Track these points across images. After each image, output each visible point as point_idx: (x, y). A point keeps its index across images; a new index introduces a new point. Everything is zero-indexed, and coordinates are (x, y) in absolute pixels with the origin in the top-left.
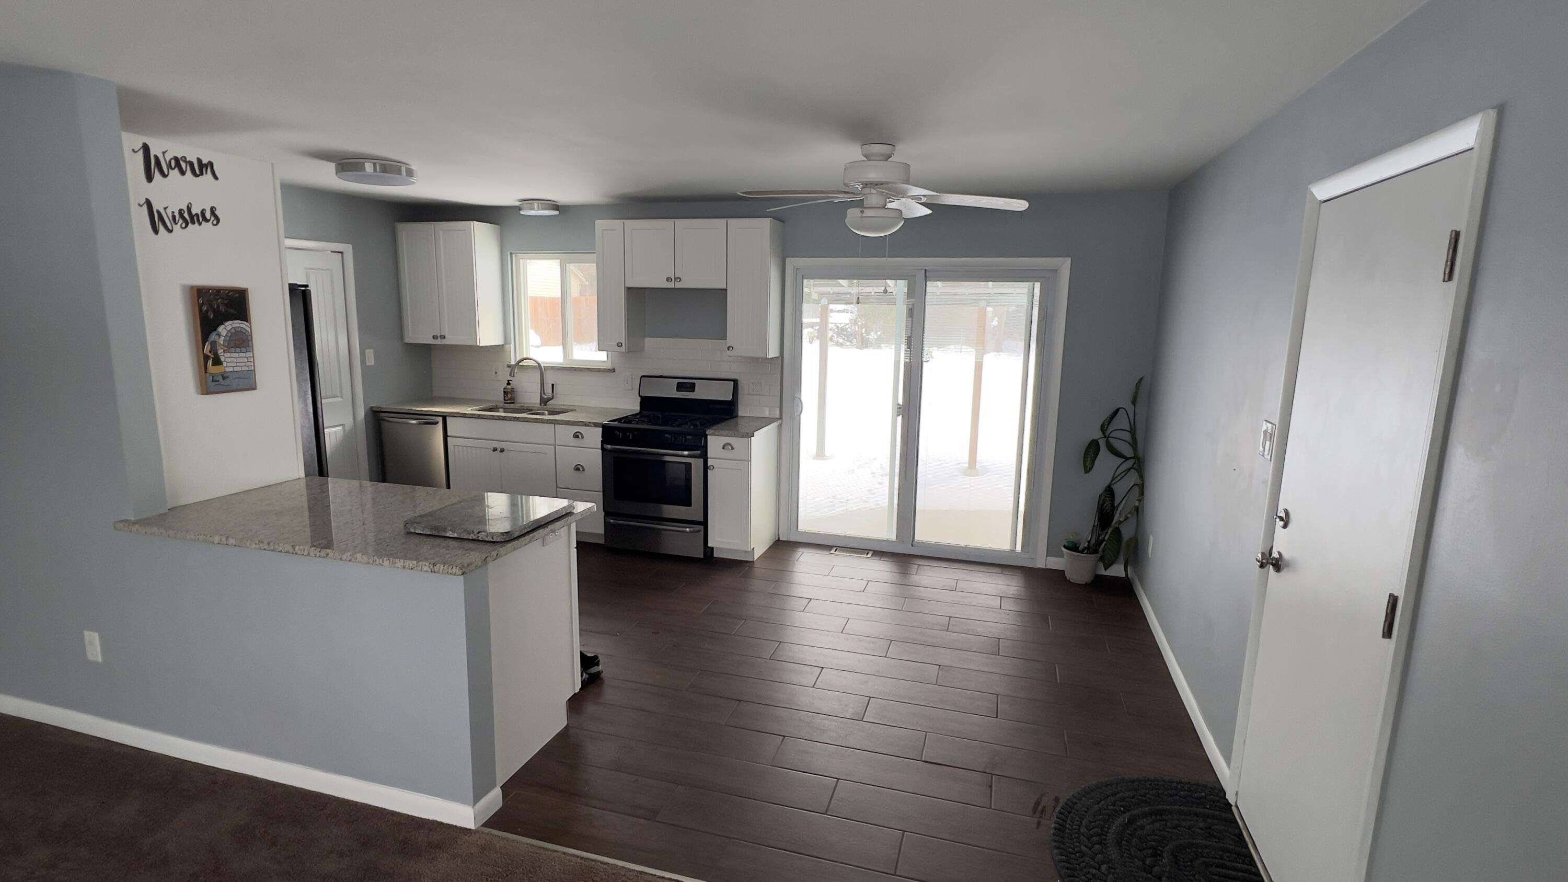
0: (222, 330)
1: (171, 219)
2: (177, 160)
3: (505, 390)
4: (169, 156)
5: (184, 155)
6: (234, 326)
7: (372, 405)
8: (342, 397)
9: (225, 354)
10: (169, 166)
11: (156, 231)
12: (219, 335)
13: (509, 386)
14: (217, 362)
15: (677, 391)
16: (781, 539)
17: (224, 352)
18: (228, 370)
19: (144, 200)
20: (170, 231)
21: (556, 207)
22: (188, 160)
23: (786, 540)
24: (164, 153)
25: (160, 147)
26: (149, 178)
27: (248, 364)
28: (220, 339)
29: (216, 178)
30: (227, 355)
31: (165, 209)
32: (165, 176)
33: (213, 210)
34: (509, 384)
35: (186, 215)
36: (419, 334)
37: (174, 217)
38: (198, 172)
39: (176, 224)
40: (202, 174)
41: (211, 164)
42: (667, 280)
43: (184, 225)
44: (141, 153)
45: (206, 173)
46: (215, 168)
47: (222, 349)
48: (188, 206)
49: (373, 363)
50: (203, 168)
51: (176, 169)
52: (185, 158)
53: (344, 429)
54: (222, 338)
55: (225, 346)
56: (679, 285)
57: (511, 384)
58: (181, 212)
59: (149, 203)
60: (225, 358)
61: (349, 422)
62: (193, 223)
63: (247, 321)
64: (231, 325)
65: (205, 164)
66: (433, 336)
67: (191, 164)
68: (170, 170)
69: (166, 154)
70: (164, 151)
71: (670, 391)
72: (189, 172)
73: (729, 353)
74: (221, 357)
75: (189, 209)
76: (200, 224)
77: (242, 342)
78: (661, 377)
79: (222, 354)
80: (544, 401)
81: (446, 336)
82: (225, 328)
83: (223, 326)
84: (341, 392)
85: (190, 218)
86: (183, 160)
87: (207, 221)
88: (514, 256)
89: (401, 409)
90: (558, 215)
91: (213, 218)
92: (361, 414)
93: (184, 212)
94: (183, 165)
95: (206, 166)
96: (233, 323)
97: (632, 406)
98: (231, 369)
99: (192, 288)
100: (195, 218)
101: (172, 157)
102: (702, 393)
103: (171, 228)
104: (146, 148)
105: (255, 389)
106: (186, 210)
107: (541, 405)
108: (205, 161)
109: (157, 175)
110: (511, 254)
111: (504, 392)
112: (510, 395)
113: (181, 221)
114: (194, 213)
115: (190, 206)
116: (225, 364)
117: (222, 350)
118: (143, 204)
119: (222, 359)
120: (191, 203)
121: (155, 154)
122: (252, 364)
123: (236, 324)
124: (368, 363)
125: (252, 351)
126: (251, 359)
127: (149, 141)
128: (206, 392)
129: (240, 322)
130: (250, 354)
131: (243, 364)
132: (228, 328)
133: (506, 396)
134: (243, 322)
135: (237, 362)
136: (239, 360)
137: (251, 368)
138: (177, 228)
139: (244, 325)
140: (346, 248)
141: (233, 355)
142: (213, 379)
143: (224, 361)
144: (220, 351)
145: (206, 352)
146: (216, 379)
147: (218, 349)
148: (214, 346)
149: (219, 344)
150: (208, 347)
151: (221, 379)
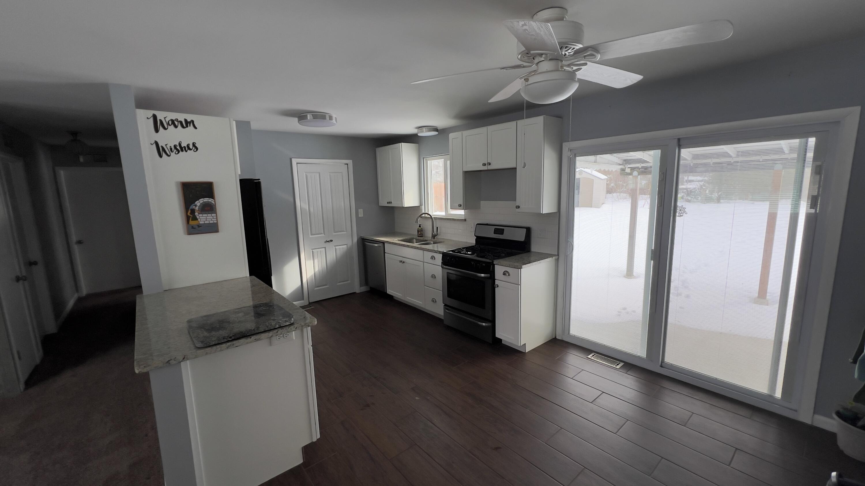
0: (198, 203)
1: (169, 150)
2: (173, 121)
3: (418, 230)
4: (167, 120)
5: (176, 118)
6: (204, 201)
7: (361, 236)
8: (346, 232)
10: (168, 124)
11: (161, 156)
12: (196, 206)
13: (420, 228)
14: (195, 219)
15: (494, 233)
16: (557, 338)
17: (199, 214)
18: (201, 223)
19: (154, 142)
20: (169, 156)
21: (436, 130)
22: (179, 120)
23: (561, 339)
24: (165, 118)
25: (161, 115)
26: (157, 131)
27: (213, 220)
28: (196, 208)
29: (196, 128)
30: (200, 215)
31: (166, 145)
32: (165, 129)
33: (194, 145)
34: (420, 226)
35: (178, 148)
36: (383, 203)
37: (171, 149)
38: (185, 125)
39: (172, 152)
40: (187, 126)
41: (193, 121)
42: (483, 165)
43: (177, 152)
44: (152, 119)
45: (190, 126)
46: (195, 123)
47: (197, 212)
48: (179, 143)
49: (362, 216)
50: (187, 124)
51: (172, 126)
52: (177, 119)
53: (347, 246)
54: (197, 207)
55: (199, 211)
56: (490, 167)
57: (421, 227)
58: (175, 146)
59: (156, 143)
60: (199, 217)
61: (350, 244)
62: (182, 151)
63: (213, 199)
64: (203, 200)
65: (189, 121)
66: (387, 202)
67: (181, 122)
68: (169, 126)
69: (166, 119)
70: (165, 117)
71: (490, 234)
72: (179, 126)
73: (518, 210)
74: (197, 216)
75: (180, 145)
76: (186, 151)
77: (210, 209)
78: (487, 225)
79: (198, 215)
80: (434, 236)
81: (392, 202)
82: (199, 202)
83: (198, 201)
84: (346, 230)
85: (180, 148)
86: (176, 121)
87: (191, 149)
88: (425, 159)
89: (370, 238)
90: (437, 135)
91: (194, 148)
92: (355, 240)
93: (177, 146)
94: (176, 123)
95: (190, 123)
96: (205, 200)
97: (472, 241)
98: (203, 223)
99: (181, 182)
100: (184, 148)
101: (169, 119)
102: (508, 235)
103: (169, 154)
104: (155, 117)
105: (217, 231)
106: (178, 145)
107: (432, 238)
108: (189, 120)
109: (161, 129)
110: (423, 158)
111: (418, 231)
112: (421, 232)
113: (175, 151)
114: (182, 146)
115: (180, 143)
116: (199, 220)
118: (153, 144)
119: (198, 217)
120: (181, 142)
121: (161, 119)
122: (216, 219)
123: (206, 200)
124: (360, 216)
125: (216, 213)
126: (215, 217)
127: (156, 113)
128: (189, 233)
129: (208, 199)
130: (215, 215)
131: (211, 220)
132: (201, 202)
133: (418, 233)
134: (210, 199)
135: (206, 219)
136: (208, 218)
137: (215, 222)
138: (173, 154)
139: (211, 200)
140: (350, 162)
141: (204, 215)
142: (193, 227)
143: (199, 218)
144: (196, 214)
145: (189, 214)
146: (194, 227)
147: (195, 213)
148: (193, 211)
149: (196, 210)
150: (189, 212)
151: (197, 227)
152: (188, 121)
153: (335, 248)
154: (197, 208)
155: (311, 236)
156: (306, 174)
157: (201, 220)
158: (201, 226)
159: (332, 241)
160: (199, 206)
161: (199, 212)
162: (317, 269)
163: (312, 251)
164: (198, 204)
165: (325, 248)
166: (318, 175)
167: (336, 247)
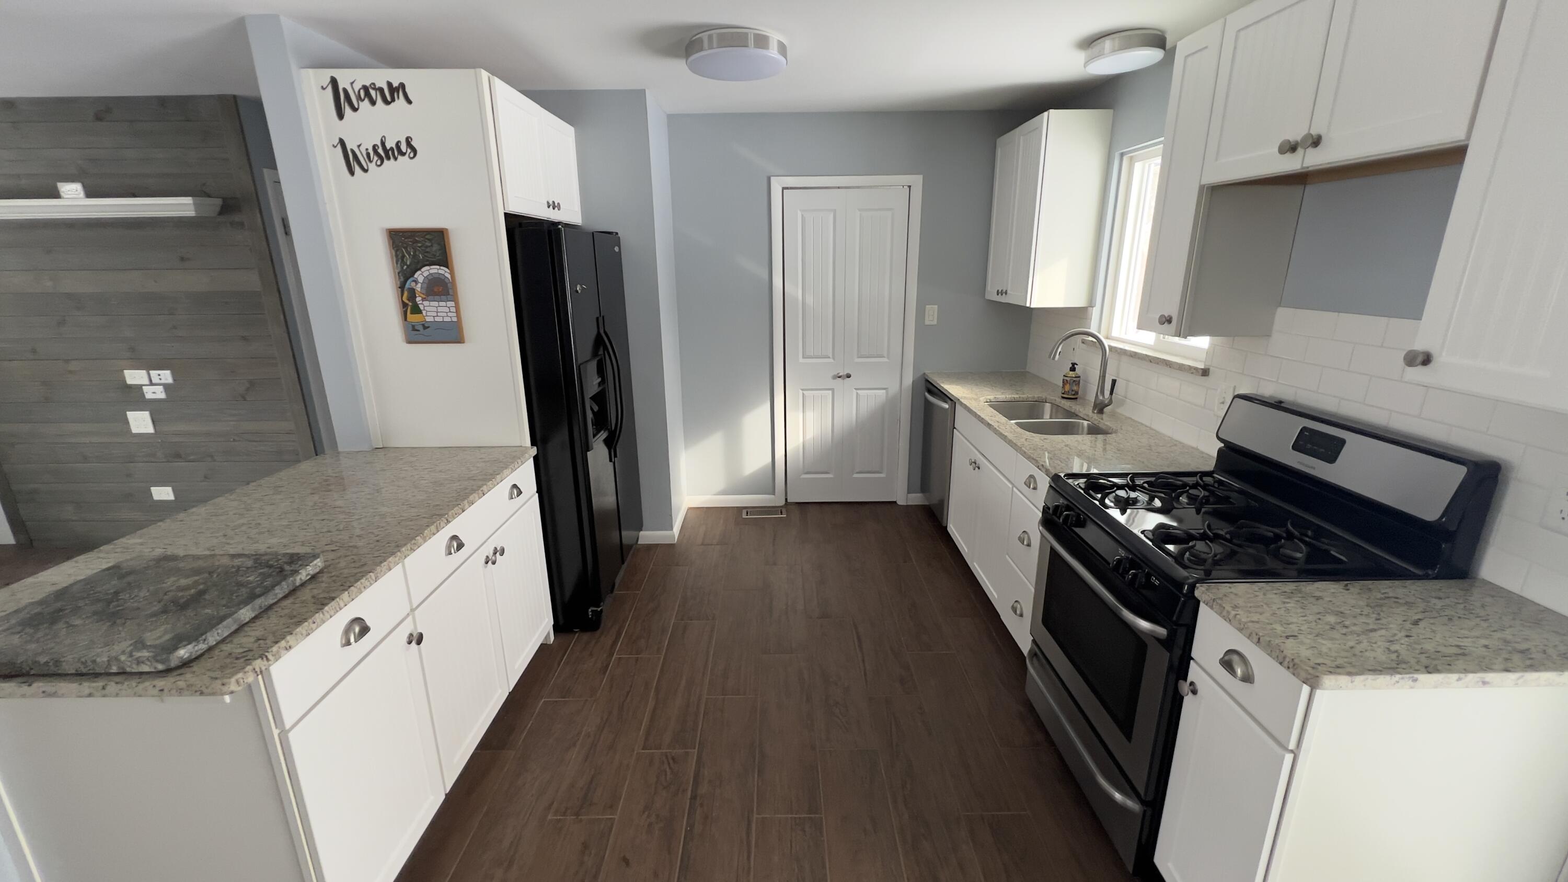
1: (366, 157)
2: (365, 88)
3: (1066, 378)
4: (357, 86)
5: (373, 82)
6: (432, 271)
7: (925, 372)
8: (888, 358)
9: (424, 302)
10: (359, 98)
11: (352, 173)
12: (416, 282)
13: (1071, 373)
14: (416, 310)
15: (1294, 448)
17: (423, 300)
18: (428, 319)
19: (338, 141)
20: (366, 171)
21: (1157, 41)
22: (377, 87)
24: (352, 83)
25: (345, 78)
26: (341, 116)
27: (450, 314)
28: (418, 286)
29: (410, 102)
30: (426, 303)
31: (359, 146)
32: (354, 109)
33: (408, 141)
34: (1073, 369)
35: (380, 151)
36: (991, 291)
37: (368, 155)
38: (389, 99)
39: (371, 161)
40: (393, 100)
41: (402, 86)
43: (379, 163)
44: (330, 89)
45: (398, 98)
46: (407, 90)
47: (420, 296)
48: (382, 140)
49: (935, 322)
50: (395, 92)
51: (366, 101)
52: (374, 84)
53: (887, 393)
55: (423, 294)
56: (1314, 159)
57: (1076, 371)
58: (375, 148)
59: (342, 142)
60: (424, 306)
61: (894, 388)
62: (389, 159)
63: (447, 267)
64: (428, 270)
65: (396, 87)
66: (998, 292)
67: (381, 90)
68: (360, 102)
69: (354, 85)
70: (352, 81)
71: (1278, 445)
72: (379, 101)
74: (420, 305)
75: (383, 144)
76: (396, 159)
77: (443, 289)
78: (1278, 405)
79: (421, 302)
80: (1100, 408)
81: (1007, 292)
82: (422, 274)
83: (420, 272)
84: (888, 354)
85: (384, 153)
86: (372, 88)
87: (403, 154)
88: (1125, 158)
89: (936, 382)
91: (409, 151)
92: (909, 380)
93: (378, 148)
94: (373, 93)
95: (397, 89)
96: (431, 269)
97: (1204, 454)
98: (432, 319)
99: (387, 230)
100: (390, 152)
101: (360, 87)
103: (366, 168)
104: (334, 82)
105: (461, 340)
106: (380, 145)
108: (395, 84)
109: (348, 111)
110: (1120, 156)
111: (1063, 381)
112: (1071, 385)
113: (376, 158)
114: (388, 148)
116: (424, 312)
117: (420, 298)
118: (337, 145)
119: (421, 307)
120: (384, 137)
121: (346, 87)
122: (455, 314)
123: (434, 269)
124: (927, 322)
125: (455, 299)
126: (453, 309)
127: (339, 74)
128: (410, 341)
129: (438, 267)
130: (452, 304)
131: (445, 314)
132: (426, 274)
133: (1063, 387)
134: (442, 268)
135: (437, 312)
136: (440, 309)
137: (455, 319)
138: (372, 166)
139: (443, 270)
140: (917, 181)
141: (433, 303)
142: (414, 329)
143: (424, 310)
144: (418, 299)
145: (405, 299)
146: (416, 328)
147: (416, 297)
148: (412, 294)
149: (416, 291)
150: (406, 294)
151: (420, 328)
152: (394, 86)
153: (857, 393)
154: (418, 288)
155: (801, 360)
156: (802, 215)
157: (429, 314)
158: (429, 327)
159: (849, 376)
160: (422, 283)
161: (424, 296)
162: (810, 436)
163: (803, 394)
164: (421, 279)
165: (833, 390)
166: (832, 215)
167: (859, 391)
